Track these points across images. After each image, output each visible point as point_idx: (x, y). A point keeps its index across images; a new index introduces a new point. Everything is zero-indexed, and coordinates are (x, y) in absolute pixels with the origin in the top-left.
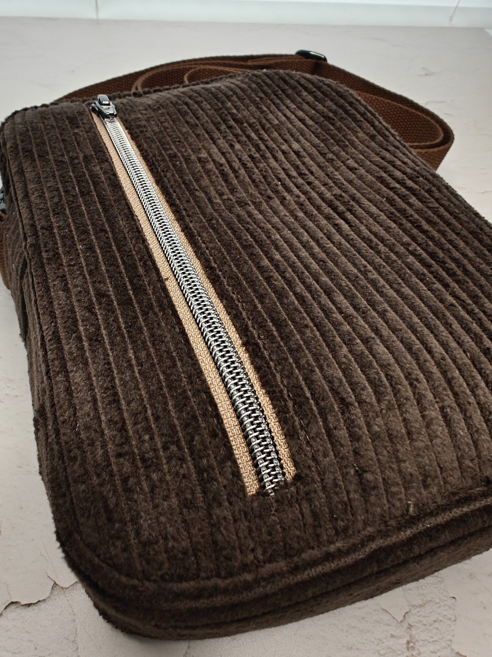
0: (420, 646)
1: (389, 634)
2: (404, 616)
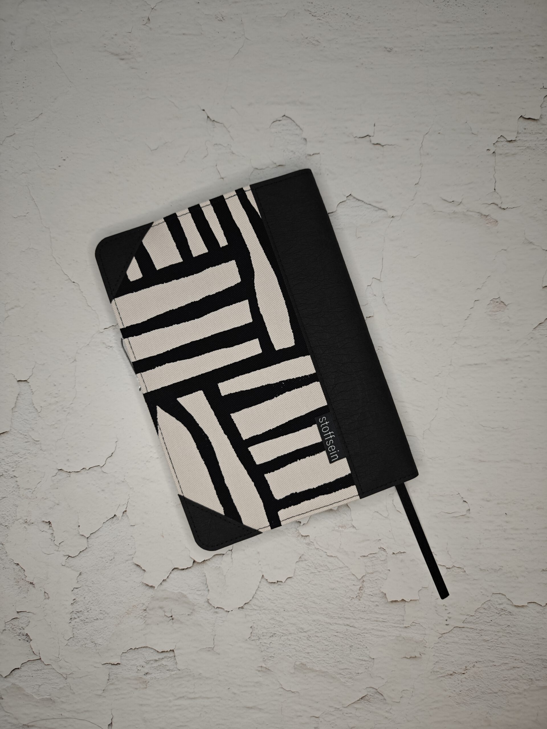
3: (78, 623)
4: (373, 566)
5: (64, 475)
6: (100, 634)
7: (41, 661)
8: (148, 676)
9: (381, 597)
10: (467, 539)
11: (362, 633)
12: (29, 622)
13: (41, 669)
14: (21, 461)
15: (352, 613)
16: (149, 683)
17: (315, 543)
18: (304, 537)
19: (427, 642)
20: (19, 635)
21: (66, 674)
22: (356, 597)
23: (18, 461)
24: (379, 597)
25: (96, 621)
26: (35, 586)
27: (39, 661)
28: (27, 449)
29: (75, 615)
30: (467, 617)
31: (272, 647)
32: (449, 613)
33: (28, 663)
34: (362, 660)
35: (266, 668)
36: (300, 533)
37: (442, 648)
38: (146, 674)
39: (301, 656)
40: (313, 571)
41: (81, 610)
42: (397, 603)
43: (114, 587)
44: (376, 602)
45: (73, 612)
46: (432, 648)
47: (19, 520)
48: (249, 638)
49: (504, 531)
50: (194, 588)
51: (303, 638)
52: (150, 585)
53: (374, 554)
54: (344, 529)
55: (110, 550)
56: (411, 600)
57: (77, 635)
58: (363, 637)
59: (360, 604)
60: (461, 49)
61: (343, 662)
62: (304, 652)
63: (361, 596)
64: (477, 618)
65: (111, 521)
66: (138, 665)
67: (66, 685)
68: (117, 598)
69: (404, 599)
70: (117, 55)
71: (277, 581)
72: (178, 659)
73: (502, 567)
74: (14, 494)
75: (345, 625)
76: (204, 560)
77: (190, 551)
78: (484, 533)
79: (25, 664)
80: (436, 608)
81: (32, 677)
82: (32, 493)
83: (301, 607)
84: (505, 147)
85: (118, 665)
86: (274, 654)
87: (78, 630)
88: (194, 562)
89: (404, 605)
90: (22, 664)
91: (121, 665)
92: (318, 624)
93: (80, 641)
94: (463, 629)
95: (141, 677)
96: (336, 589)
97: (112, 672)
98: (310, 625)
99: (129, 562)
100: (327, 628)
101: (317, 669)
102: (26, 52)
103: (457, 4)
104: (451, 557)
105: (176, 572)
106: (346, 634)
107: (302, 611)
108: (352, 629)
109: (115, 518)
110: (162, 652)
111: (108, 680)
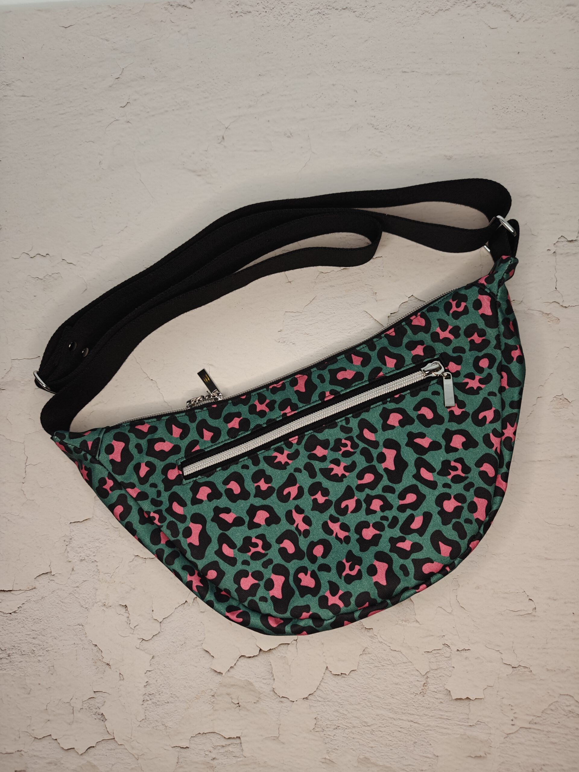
0: (430, 685)
1: (416, 680)
2: (426, 673)
3: (150, 705)
4: (437, 662)
5: (141, 561)
6: (170, 717)
7: (115, 741)
8: (215, 762)
9: (445, 694)
10: (533, 638)
11: (426, 730)
12: (105, 702)
13: (114, 748)
14: (102, 546)
15: (416, 709)
16: (216, 769)
17: (378, 636)
18: (367, 630)
19: (492, 742)
20: (95, 715)
21: (138, 755)
22: (420, 693)
23: (99, 546)
24: (443, 694)
25: (167, 704)
26: (111, 667)
27: (113, 740)
28: (107, 536)
29: (148, 697)
30: (534, 718)
31: (336, 740)
32: (515, 713)
33: (102, 742)
34: (426, 757)
35: (330, 760)
36: (364, 626)
37: (508, 749)
38: (214, 759)
39: (364, 750)
40: (377, 665)
41: (153, 693)
42: (462, 701)
43: (184, 671)
44: (440, 699)
45: (145, 694)
46: (497, 748)
47: (99, 603)
48: (314, 729)
49: (572, 631)
50: (260, 676)
51: (367, 732)
52: (218, 671)
53: (438, 650)
54: (407, 624)
55: (181, 635)
56: (476, 699)
57: (149, 717)
58: (427, 733)
59: (424, 700)
60: (520, 153)
61: (407, 758)
62: (368, 746)
63: (425, 692)
64: (544, 719)
65: (182, 607)
66: (206, 750)
67: (137, 766)
68: (187, 683)
69: (469, 697)
70: (194, 171)
71: (341, 673)
72: (244, 746)
73: (570, 667)
74: (94, 578)
75: (409, 721)
76: (270, 649)
77: (256, 639)
78: (550, 633)
79: (100, 742)
80: (502, 707)
81: (106, 756)
82: (111, 577)
83: (364, 701)
84: (566, 247)
85: (187, 749)
86: (338, 747)
87: (150, 712)
88: (261, 650)
89: (469, 703)
90: (97, 742)
91: (190, 749)
92: (381, 718)
93: (151, 723)
94: (530, 730)
95: (208, 761)
96: (400, 685)
97: (181, 755)
98: (374, 719)
99: (198, 647)
100: (391, 723)
101: (381, 764)
102: (113, 170)
103: (517, 110)
104: (517, 657)
105: (243, 660)
106: (410, 730)
107: (366, 705)
108: (416, 725)
109: (186, 604)
110: (229, 738)
111: (177, 763)
